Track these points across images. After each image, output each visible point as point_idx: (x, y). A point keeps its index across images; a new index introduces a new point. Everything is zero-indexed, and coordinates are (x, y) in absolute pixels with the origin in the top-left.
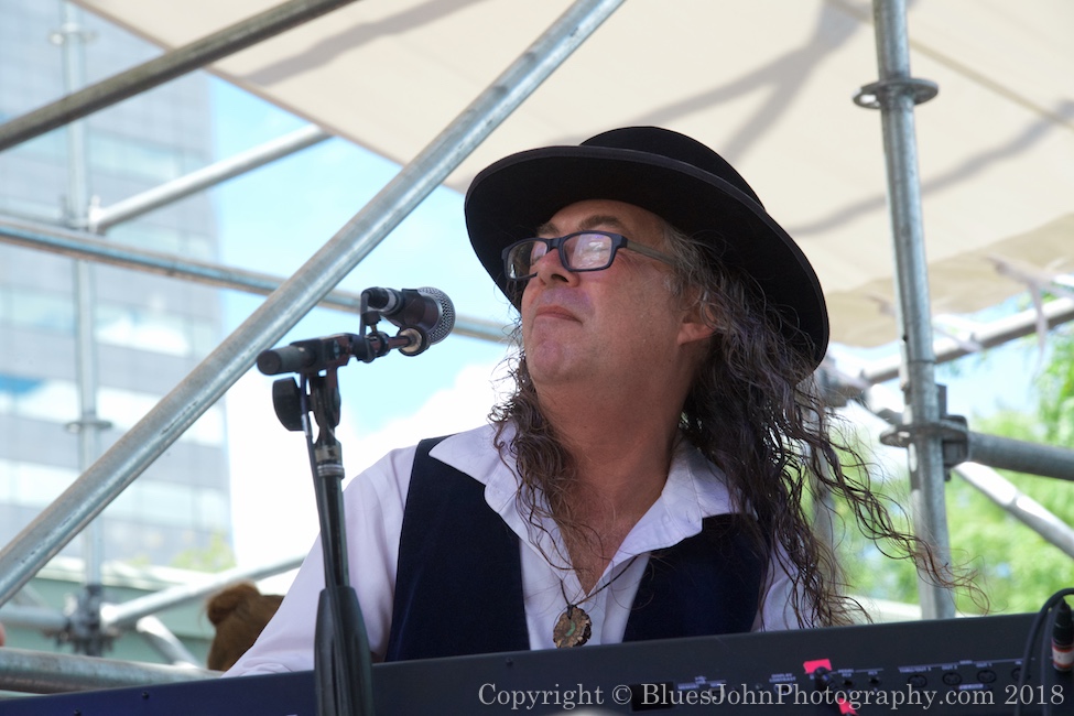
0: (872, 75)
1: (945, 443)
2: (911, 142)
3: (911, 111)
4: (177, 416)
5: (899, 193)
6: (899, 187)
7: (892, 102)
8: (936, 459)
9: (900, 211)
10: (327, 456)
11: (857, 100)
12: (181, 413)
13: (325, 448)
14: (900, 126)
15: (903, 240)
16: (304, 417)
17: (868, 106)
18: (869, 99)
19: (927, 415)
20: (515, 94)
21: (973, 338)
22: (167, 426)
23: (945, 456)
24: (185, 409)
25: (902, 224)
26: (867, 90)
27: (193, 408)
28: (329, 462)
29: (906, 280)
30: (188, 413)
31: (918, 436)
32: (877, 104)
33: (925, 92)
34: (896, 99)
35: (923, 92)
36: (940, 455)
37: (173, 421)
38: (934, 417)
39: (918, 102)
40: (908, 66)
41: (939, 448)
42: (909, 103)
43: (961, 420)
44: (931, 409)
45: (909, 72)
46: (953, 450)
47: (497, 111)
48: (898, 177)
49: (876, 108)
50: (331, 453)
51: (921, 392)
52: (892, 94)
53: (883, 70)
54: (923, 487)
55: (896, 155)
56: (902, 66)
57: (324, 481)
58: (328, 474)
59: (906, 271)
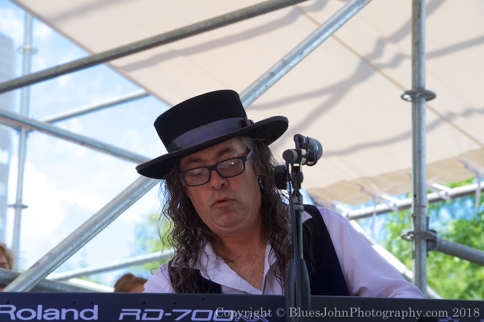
0: (409, 87)
1: (428, 241)
2: (423, 116)
3: (424, 103)
4: (136, 193)
5: (417, 136)
6: (417, 134)
7: (417, 99)
8: (424, 247)
9: (417, 144)
10: (297, 202)
11: (402, 97)
12: (138, 192)
13: (296, 198)
14: (419, 109)
15: (417, 156)
16: (288, 183)
17: (406, 100)
18: (407, 96)
19: (422, 228)
20: (277, 76)
21: (395, 205)
22: (132, 196)
23: (427, 246)
24: (139, 190)
25: (417, 149)
26: (407, 93)
27: (143, 190)
28: (297, 204)
29: (417, 172)
30: (141, 192)
31: (417, 237)
32: (410, 99)
33: (431, 96)
34: (419, 98)
35: (430, 97)
36: (425, 245)
37: (135, 194)
38: (424, 229)
39: (427, 100)
40: (424, 85)
41: (425, 242)
42: (424, 100)
43: (434, 231)
44: (423, 226)
45: (424, 87)
46: (430, 244)
47: (270, 82)
48: (417, 130)
49: (410, 101)
50: (299, 200)
51: (420, 219)
52: (417, 96)
53: (414, 86)
54: (417, 258)
55: (417, 121)
56: (422, 85)
57: (294, 212)
58: (297, 209)
59: (417, 168)
